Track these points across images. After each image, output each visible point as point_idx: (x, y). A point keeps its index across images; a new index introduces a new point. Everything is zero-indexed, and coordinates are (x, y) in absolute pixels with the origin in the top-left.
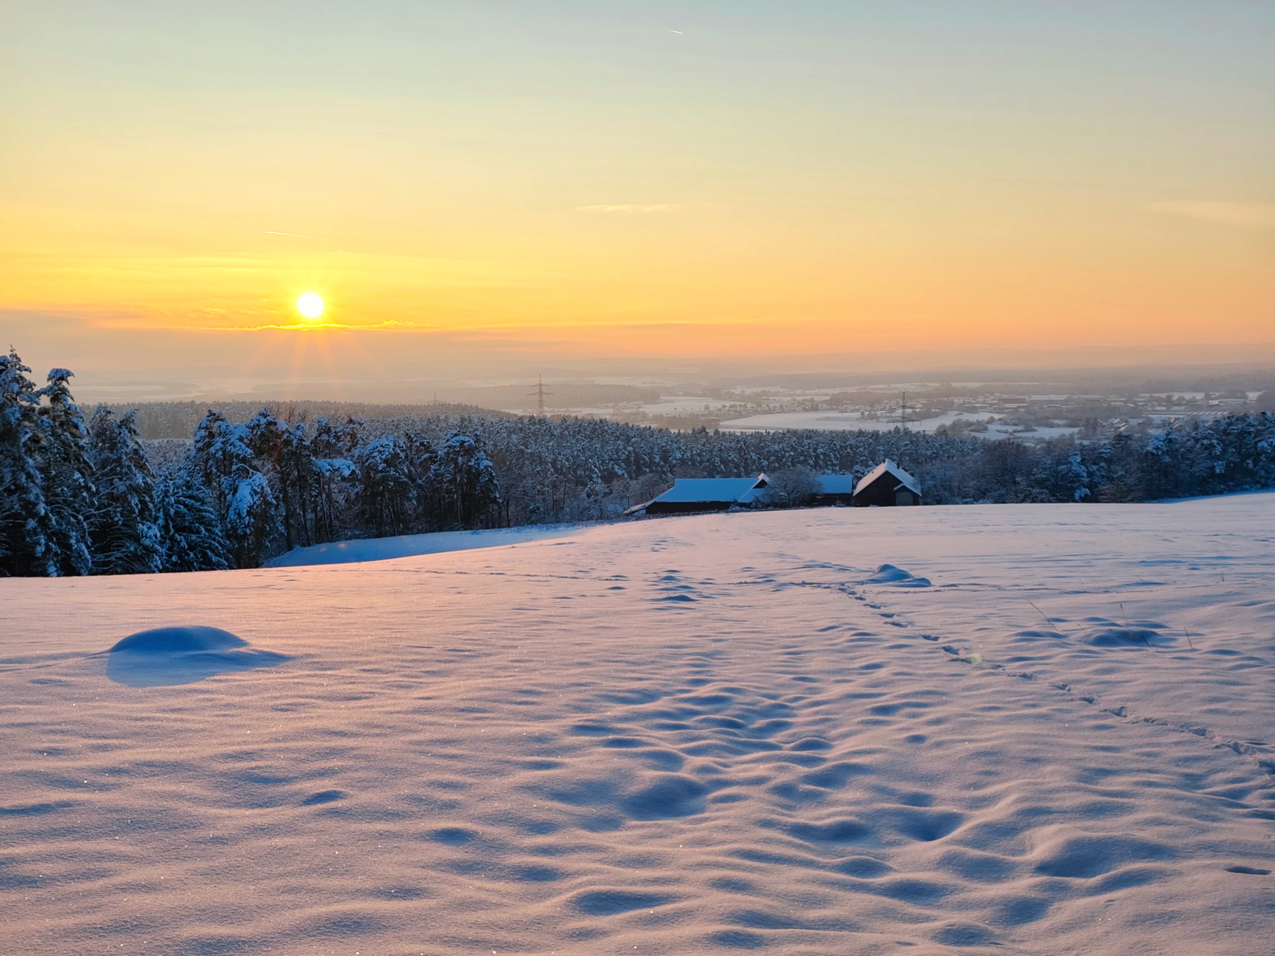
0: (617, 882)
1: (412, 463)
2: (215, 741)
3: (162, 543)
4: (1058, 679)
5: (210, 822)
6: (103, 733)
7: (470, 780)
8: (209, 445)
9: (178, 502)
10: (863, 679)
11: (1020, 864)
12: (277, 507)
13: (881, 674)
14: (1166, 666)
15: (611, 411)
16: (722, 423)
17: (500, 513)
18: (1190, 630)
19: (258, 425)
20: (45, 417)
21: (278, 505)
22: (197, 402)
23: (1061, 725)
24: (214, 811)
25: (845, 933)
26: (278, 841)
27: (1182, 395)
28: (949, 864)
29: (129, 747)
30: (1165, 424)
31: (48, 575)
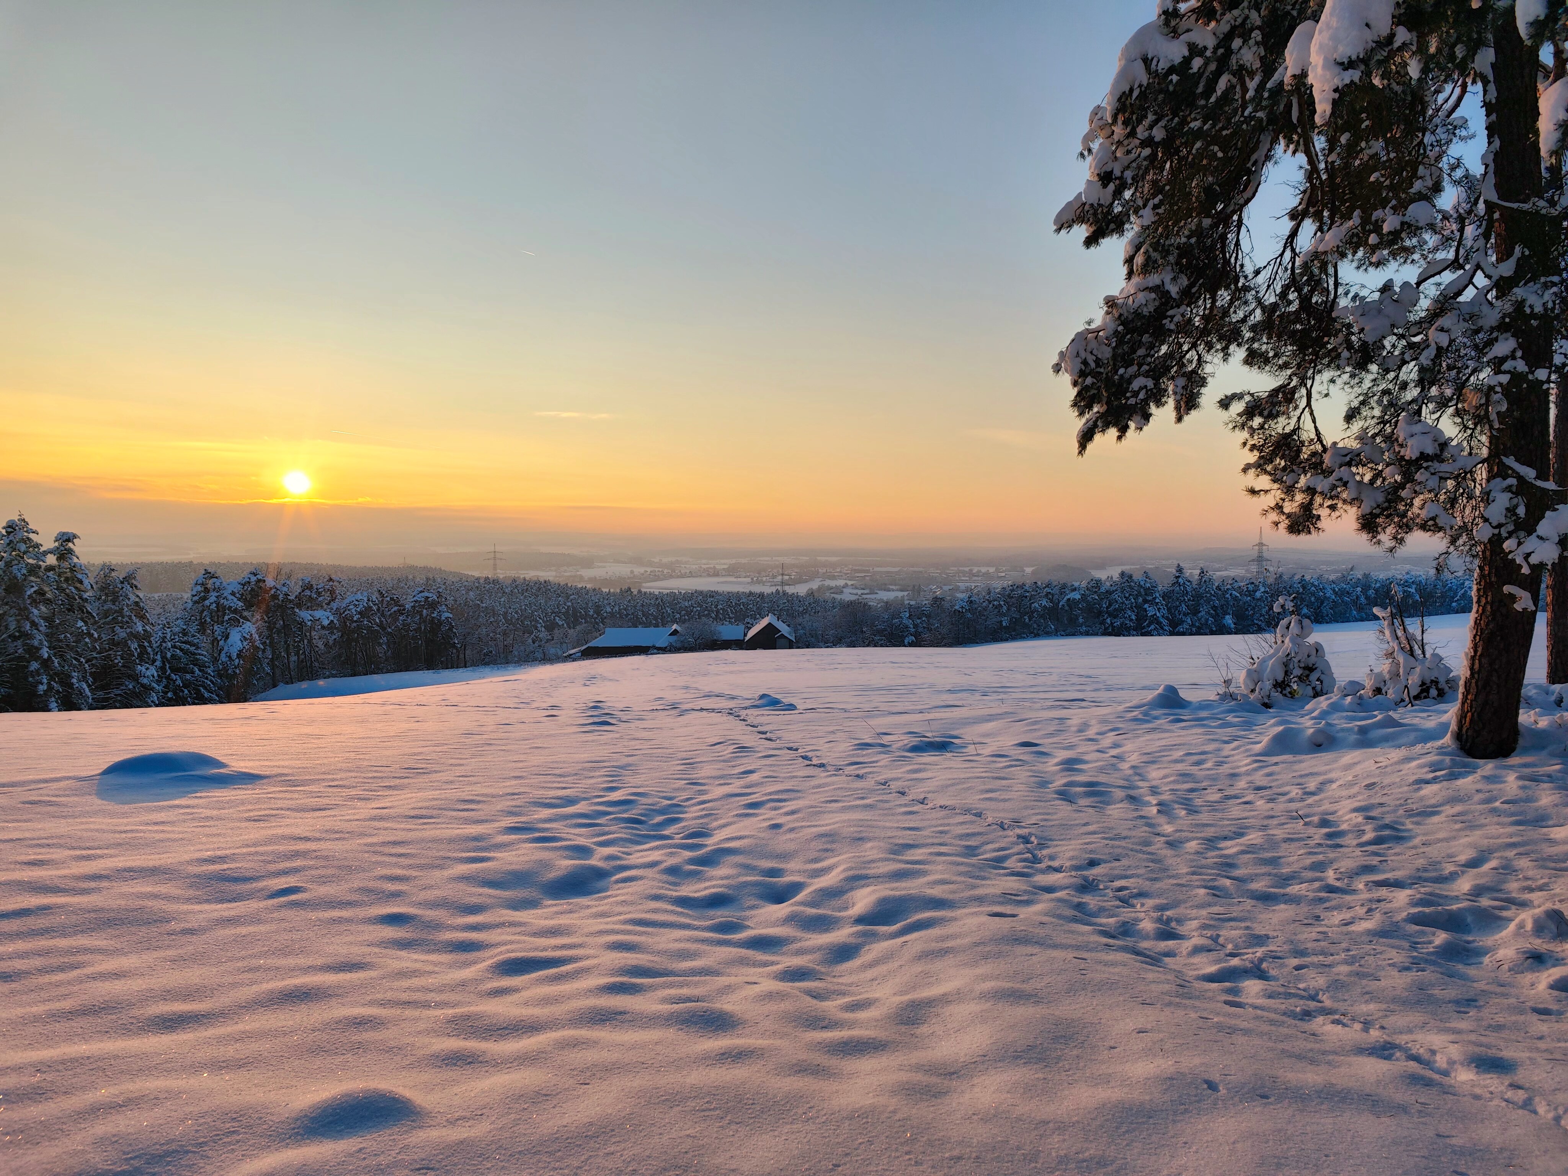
0: (530, 950)
1: (383, 615)
2: (192, 848)
3: (158, 682)
4: (881, 778)
5: (182, 916)
6: (88, 845)
7: (414, 873)
8: (204, 599)
9: (174, 647)
10: (742, 782)
11: (843, 918)
12: (264, 651)
13: (754, 777)
14: (958, 766)
15: (554, 573)
16: (644, 585)
17: (458, 656)
18: (977, 740)
19: (249, 583)
20: (51, 574)
21: (265, 649)
22: (195, 562)
23: (881, 812)
24: (185, 907)
25: (708, 978)
26: (243, 930)
27: (980, 568)
28: (791, 921)
29: (111, 856)
30: (968, 589)
31: (49, 710)
